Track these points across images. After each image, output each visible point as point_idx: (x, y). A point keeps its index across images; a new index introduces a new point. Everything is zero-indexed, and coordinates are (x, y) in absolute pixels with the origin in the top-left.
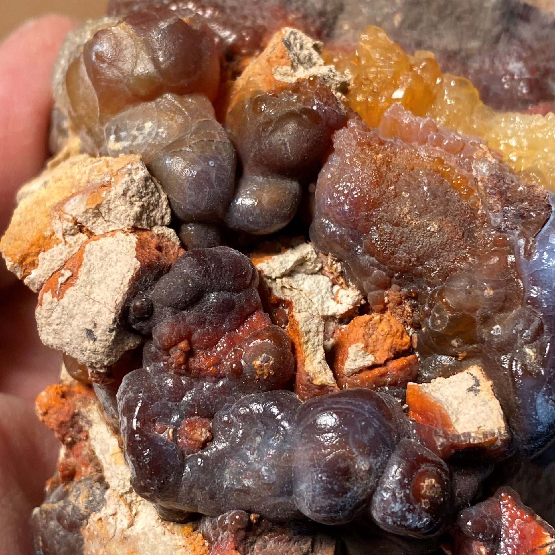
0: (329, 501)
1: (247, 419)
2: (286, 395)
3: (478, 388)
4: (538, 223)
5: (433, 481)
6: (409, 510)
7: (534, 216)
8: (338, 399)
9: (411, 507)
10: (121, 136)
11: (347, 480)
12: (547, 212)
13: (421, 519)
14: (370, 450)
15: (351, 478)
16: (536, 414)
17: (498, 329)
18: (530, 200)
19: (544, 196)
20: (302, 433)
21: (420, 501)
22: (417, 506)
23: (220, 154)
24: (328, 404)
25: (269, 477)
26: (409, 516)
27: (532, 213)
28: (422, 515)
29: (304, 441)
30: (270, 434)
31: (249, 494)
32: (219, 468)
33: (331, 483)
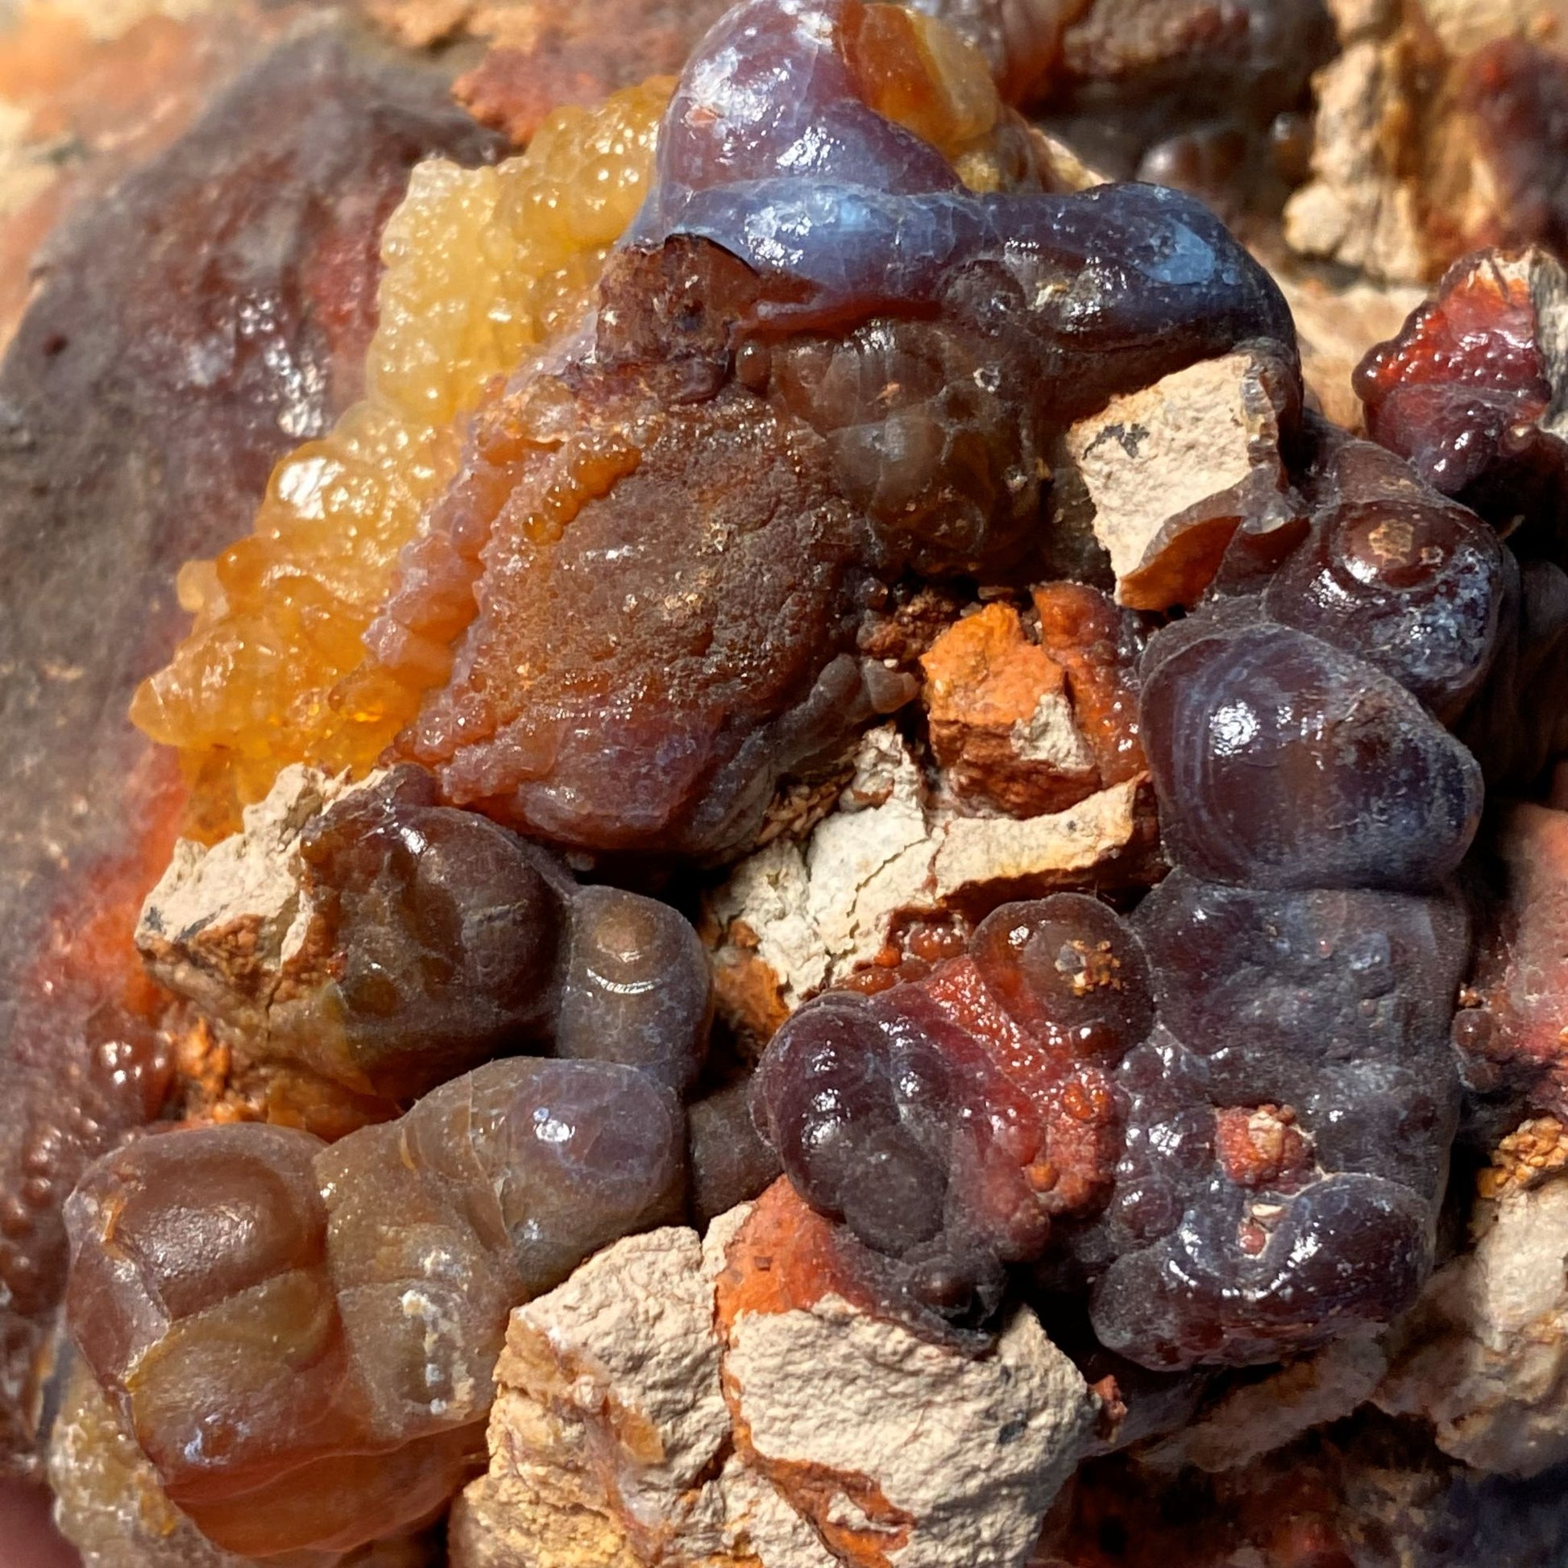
0: (1437, 793)
1: (1224, 1012)
2: (1159, 910)
3: (1128, 429)
4: (717, 269)
5: (1372, 536)
6: (1451, 595)
7: (695, 278)
8: (1178, 771)
9: (1443, 589)
10: (435, 1385)
11: (1386, 745)
12: (688, 247)
13: (1469, 568)
14: (1310, 687)
15: (1379, 737)
16: (1197, 284)
17: (983, 375)
18: (646, 291)
19: (637, 258)
20: (1267, 861)
21: (1428, 566)
22: (1440, 577)
23: (510, 1093)
24: (1193, 795)
25: (1375, 952)
26: (1466, 595)
27: (688, 285)
28: (1461, 565)
29: (1286, 858)
30: (1264, 950)
31: (1415, 1005)
32: (1349, 1086)
33: (1396, 786)
